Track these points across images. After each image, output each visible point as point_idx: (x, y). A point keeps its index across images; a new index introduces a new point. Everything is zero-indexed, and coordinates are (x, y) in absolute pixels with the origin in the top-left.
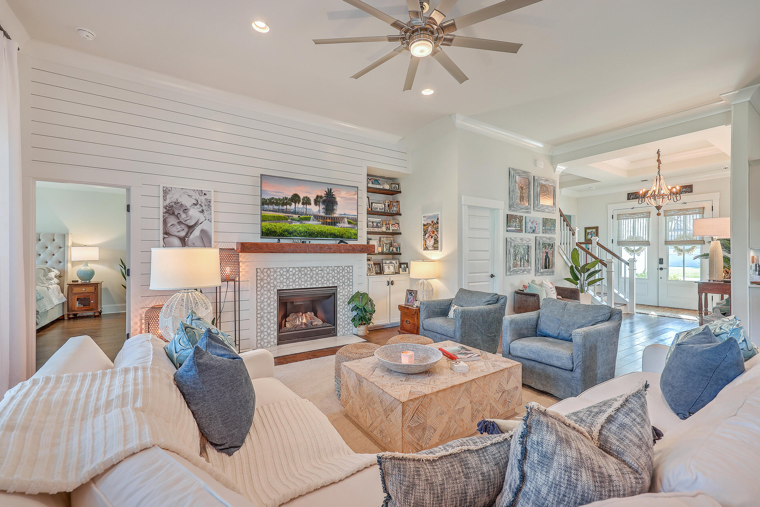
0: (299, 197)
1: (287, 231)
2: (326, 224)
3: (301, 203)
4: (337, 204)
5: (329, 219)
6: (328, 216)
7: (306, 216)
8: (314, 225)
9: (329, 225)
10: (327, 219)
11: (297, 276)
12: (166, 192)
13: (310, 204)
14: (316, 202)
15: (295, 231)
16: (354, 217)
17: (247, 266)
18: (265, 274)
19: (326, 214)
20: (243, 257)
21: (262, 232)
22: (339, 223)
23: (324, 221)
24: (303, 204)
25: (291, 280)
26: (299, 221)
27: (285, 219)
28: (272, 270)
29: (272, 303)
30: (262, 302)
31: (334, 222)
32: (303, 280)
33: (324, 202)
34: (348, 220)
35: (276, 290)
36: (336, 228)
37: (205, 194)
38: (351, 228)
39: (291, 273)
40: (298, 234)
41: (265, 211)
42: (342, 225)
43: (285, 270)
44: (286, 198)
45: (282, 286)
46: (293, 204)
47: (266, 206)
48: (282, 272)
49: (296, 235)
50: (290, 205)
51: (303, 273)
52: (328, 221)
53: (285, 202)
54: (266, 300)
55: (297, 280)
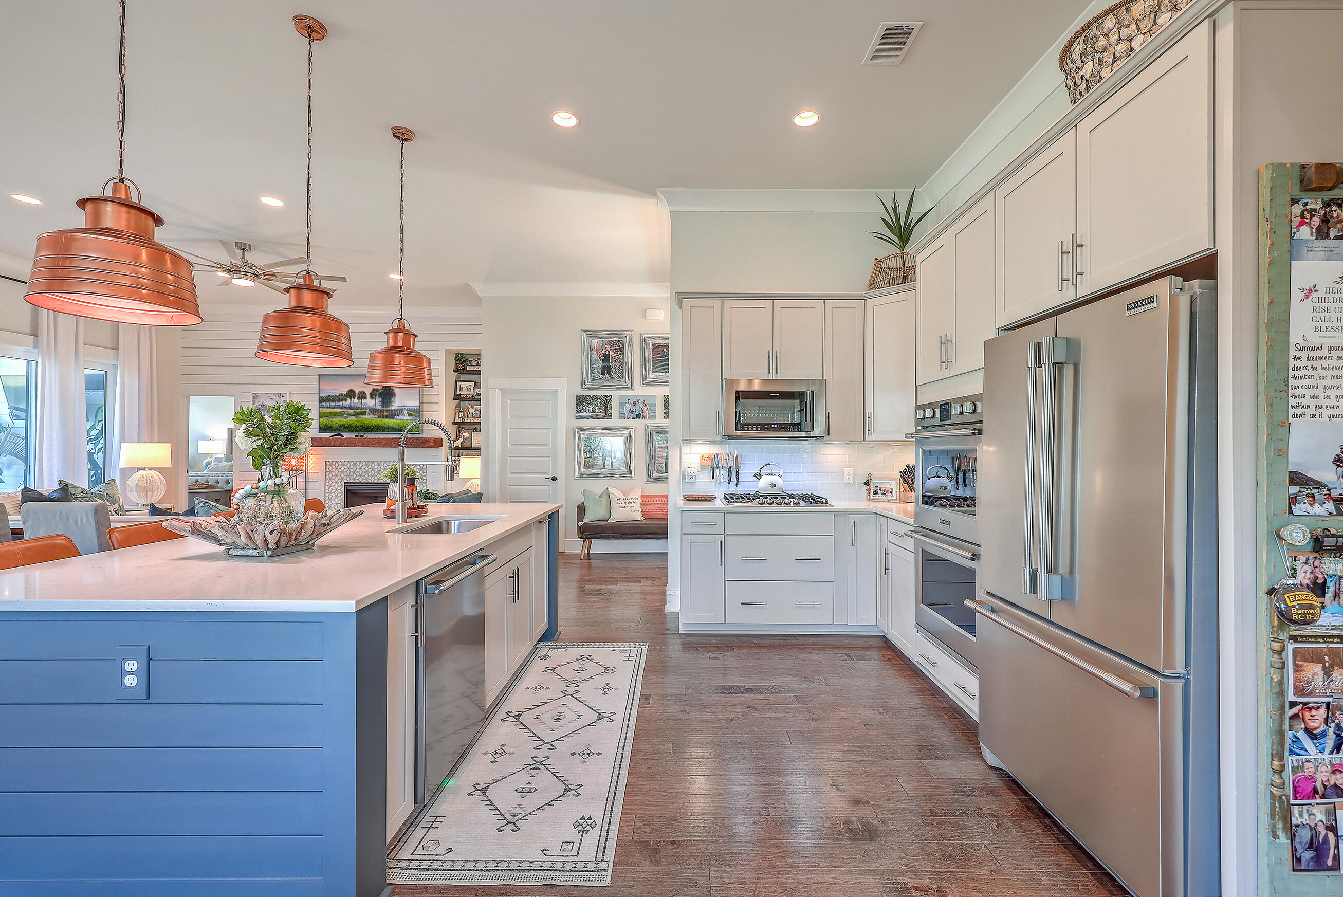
0: (355, 392)
1: (342, 425)
2: (383, 418)
3: (356, 398)
4: (395, 396)
5: (386, 412)
6: (384, 409)
7: (362, 411)
8: (370, 419)
9: (386, 418)
10: (384, 412)
11: (364, 470)
12: (255, 397)
13: (366, 398)
14: (372, 396)
15: (351, 426)
16: (415, 408)
17: (317, 459)
18: (334, 467)
19: (383, 407)
20: (314, 451)
21: (320, 427)
22: (398, 415)
23: (381, 414)
24: (359, 398)
25: (358, 474)
26: (354, 416)
27: (341, 414)
28: (340, 463)
29: (339, 495)
30: (331, 493)
31: (392, 415)
32: (370, 474)
33: (380, 395)
34: (409, 412)
35: (343, 483)
36: (394, 420)
37: (283, 396)
38: (412, 420)
39: (358, 467)
40: (354, 428)
41: (323, 408)
42: (401, 417)
43: (352, 463)
44: (342, 395)
45: (348, 479)
46: (349, 399)
47: (323, 404)
48: (349, 465)
49: (351, 430)
50: (346, 400)
51: (370, 467)
52: (385, 414)
53: (341, 398)
54: (333, 491)
55: (364, 474)
